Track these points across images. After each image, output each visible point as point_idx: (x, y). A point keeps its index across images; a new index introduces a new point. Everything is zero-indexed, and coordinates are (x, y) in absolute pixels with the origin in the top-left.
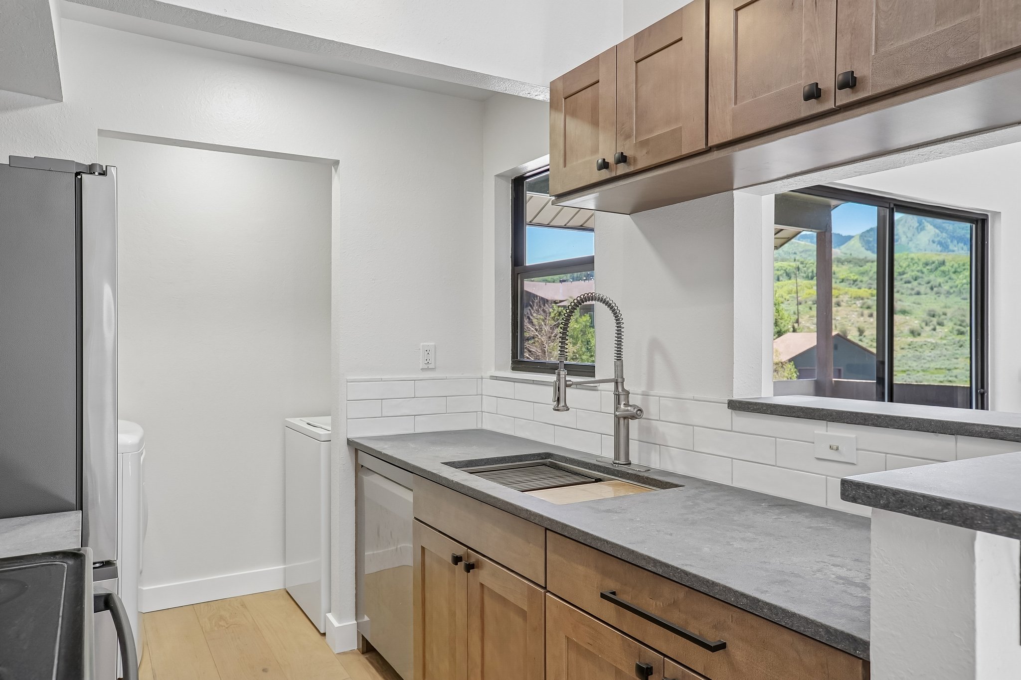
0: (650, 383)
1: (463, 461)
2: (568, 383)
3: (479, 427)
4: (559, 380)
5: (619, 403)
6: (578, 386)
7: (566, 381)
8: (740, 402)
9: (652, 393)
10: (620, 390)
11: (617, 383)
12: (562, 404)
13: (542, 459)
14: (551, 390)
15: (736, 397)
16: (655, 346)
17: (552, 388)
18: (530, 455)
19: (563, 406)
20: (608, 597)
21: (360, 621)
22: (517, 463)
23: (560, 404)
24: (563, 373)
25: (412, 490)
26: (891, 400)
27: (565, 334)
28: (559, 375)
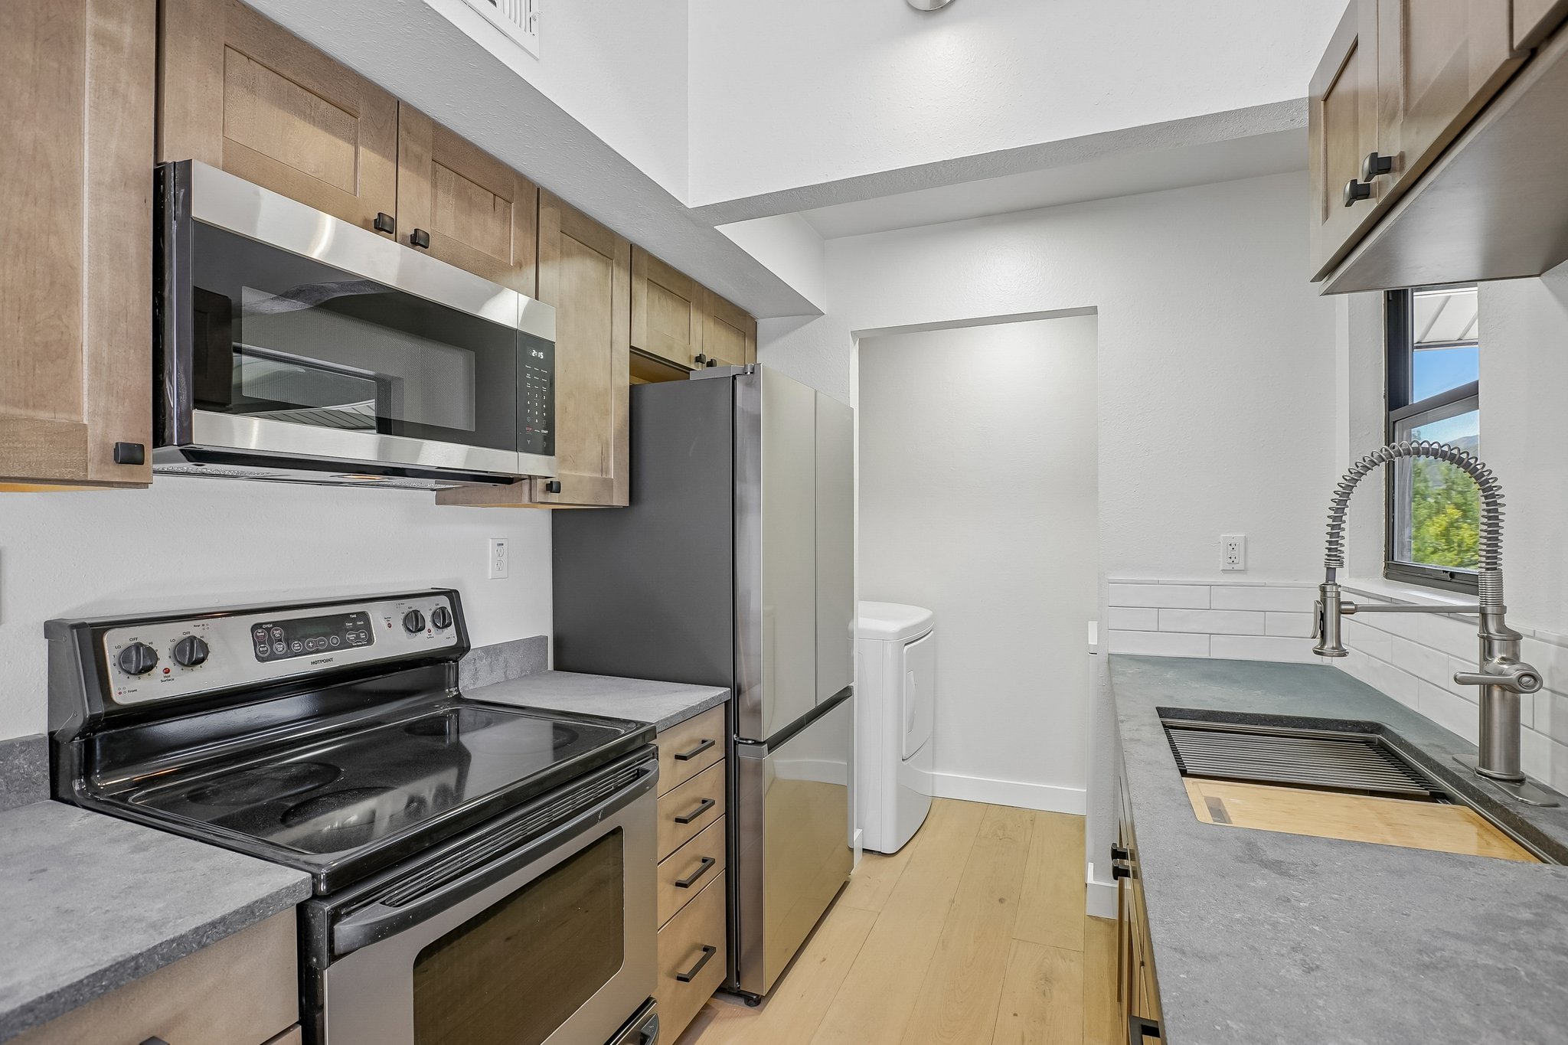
1: (1197, 710)
2: (1343, 607)
5: (1491, 654)
6: (1451, 615)
10: (1494, 630)
11: (1484, 615)
12: (1330, 643)
13: (1365, 731)
18: (1336, 721)
19: (1333, 648)
22: (1307, 730)
27: (1338, 519)
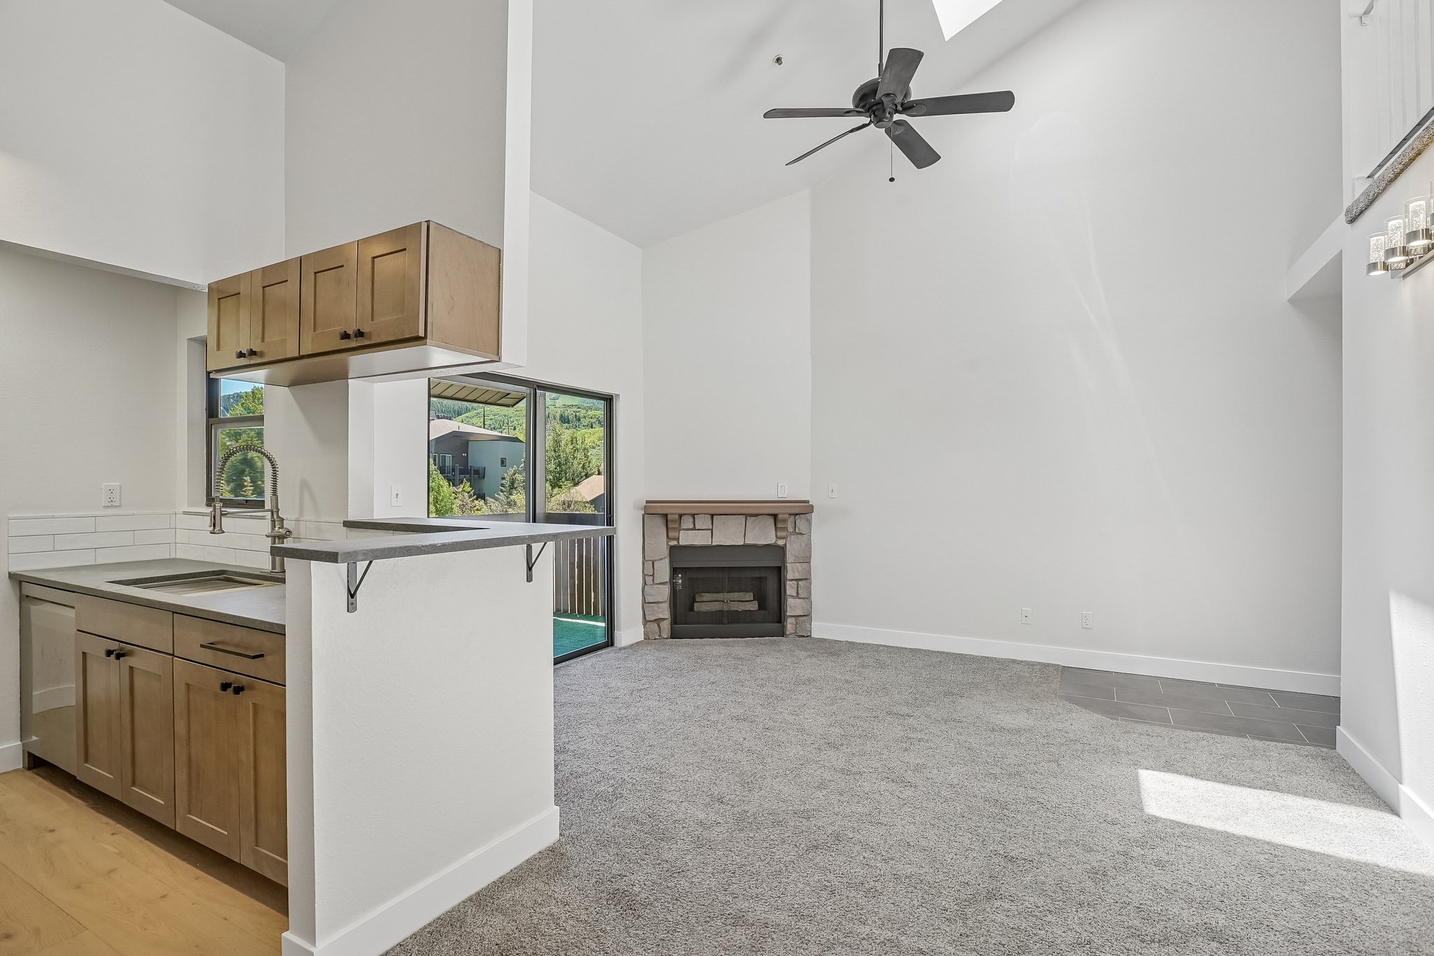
0: (301, 513)
2: (223, 513)
3: (173, 556)
4: (215, 510)
5: (275, 527)
7: (221, 511)
8: (354, 522)
9: (302, 519)
10: (275, 518)
11: (272, 512)
14: (208, 519)
15: (350, 518)
16: (304, 485)
17: (209, 518)
18: (204, 572)
19: (219, 530)
20: (210, 646)
21: (24, 742)
22: (191, 579)
23: (216, 527)
24: (218, 505)
25: (74, 608)
26: (534, 521)
28: (215, 506)
